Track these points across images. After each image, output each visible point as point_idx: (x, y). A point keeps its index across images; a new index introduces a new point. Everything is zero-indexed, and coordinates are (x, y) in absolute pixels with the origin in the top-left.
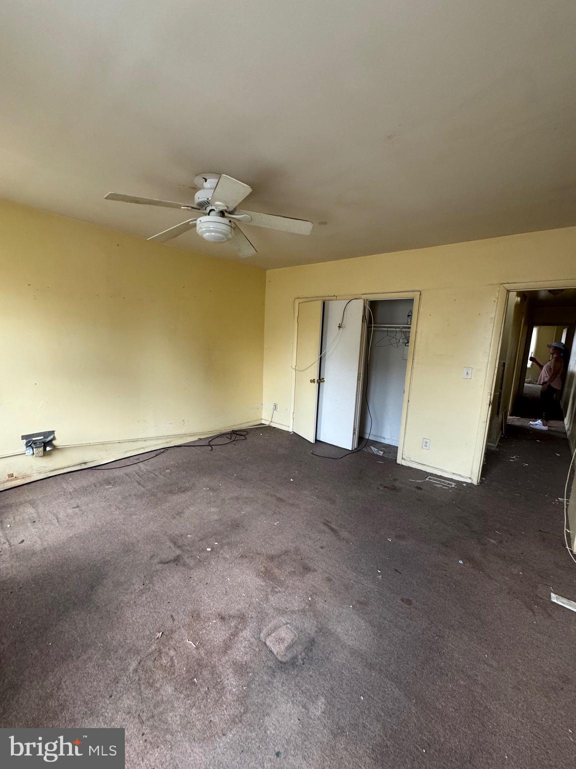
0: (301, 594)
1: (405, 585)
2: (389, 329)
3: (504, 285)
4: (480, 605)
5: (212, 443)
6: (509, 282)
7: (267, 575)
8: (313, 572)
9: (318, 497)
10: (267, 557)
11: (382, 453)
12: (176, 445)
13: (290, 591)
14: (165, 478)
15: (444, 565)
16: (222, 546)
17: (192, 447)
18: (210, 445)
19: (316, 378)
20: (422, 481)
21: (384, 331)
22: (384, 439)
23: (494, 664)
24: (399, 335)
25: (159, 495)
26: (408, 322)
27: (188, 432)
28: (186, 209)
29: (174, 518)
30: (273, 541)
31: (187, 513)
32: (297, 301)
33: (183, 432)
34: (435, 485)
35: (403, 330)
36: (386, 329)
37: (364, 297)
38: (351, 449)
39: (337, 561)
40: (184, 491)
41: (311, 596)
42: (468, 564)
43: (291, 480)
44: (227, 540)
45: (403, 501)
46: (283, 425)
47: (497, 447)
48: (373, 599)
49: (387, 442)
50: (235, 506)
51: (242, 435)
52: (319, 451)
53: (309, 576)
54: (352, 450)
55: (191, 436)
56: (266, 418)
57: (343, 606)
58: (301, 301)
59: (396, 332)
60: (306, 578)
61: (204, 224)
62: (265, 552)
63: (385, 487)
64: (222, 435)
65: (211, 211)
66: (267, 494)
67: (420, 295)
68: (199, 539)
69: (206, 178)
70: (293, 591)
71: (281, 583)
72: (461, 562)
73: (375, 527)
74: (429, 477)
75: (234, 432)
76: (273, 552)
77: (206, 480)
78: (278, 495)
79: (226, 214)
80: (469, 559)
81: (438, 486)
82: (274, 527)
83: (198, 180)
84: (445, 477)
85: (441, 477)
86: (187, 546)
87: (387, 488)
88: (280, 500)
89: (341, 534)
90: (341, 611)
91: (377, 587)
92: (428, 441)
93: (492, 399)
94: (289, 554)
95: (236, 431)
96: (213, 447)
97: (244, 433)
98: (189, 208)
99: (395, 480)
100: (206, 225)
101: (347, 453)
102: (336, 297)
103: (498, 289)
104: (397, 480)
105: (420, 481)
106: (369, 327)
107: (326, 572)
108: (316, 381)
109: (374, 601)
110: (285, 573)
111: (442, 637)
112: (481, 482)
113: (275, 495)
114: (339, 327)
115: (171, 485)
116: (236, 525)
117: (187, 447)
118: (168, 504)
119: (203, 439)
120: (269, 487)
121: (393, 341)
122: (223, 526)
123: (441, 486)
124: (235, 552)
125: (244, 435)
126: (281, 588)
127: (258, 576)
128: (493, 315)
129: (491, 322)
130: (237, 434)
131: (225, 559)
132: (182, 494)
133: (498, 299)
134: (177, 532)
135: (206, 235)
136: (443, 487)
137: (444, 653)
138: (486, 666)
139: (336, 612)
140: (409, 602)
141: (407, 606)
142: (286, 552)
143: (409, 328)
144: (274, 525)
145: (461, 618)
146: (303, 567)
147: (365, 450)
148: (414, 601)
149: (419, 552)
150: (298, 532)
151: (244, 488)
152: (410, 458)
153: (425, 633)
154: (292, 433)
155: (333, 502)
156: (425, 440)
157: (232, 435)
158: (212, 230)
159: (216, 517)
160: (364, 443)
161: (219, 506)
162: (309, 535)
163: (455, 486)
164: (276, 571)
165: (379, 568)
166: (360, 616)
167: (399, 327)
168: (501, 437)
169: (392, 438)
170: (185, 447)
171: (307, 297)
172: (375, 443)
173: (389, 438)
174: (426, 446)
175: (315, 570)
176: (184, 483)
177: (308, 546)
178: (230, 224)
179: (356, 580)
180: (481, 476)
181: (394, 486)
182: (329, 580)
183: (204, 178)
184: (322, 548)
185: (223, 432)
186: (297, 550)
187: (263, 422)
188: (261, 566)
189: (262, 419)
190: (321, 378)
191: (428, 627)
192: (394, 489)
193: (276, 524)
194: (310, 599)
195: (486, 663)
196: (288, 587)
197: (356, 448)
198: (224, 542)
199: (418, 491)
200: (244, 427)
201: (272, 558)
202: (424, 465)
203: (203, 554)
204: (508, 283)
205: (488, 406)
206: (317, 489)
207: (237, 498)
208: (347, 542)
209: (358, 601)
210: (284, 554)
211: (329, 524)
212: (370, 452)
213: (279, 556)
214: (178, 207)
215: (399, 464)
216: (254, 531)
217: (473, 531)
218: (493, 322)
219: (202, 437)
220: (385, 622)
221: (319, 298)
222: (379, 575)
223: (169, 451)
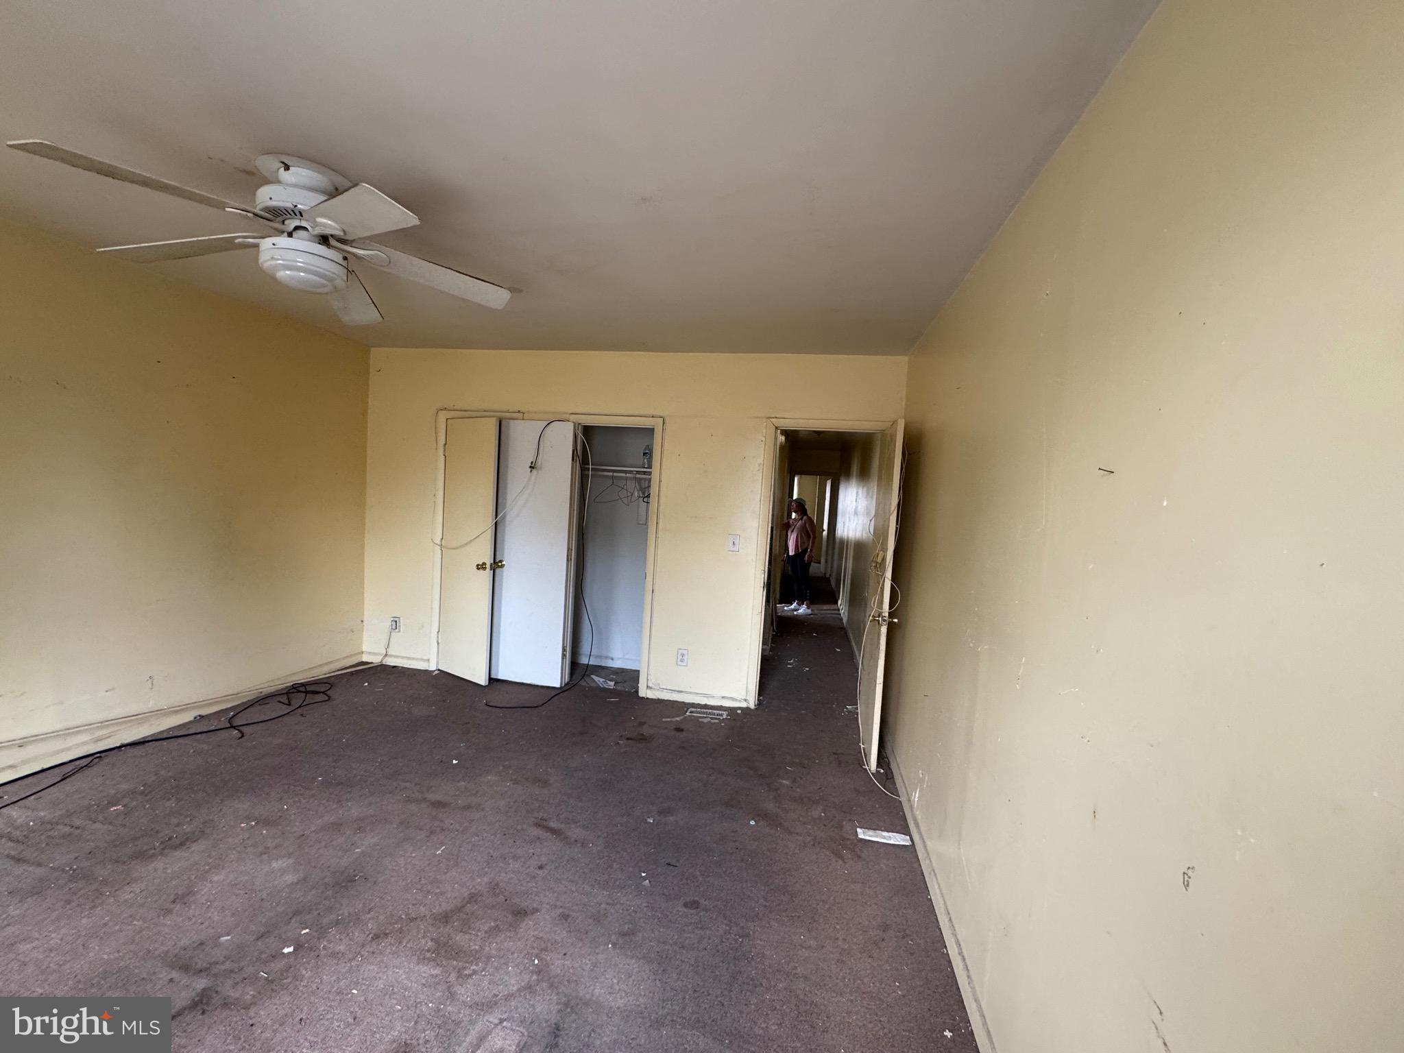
0: (518, 960)
1: (685, 881)
2: (615, 474)
3: (772, 420)
4: (785, 873)
5: (237, 722)
6: (777, 416)
7: (443, 951)
8: (532, 914)
9: (516, 782)
10: (435, 919)
11: (612, 683)
12: (126, 742)
13: (496, 964)
14: (111, 828)
15: (733, 834)
16: (322, 932)
17: (181, 740)
18: (234, 727)
19: (489, 561)
20: (682, 717)
21: (607, 476)
22: (612, 659)
23: (813, 943)
24: (631, 485)
25: (102, 872)
26: (644, 463)
27: (163, 704)
28: (240, 214)
29: (169, 911)
30: (441, 885)
31: (205, 891)
32: (442, 416)
33: (151, 705)
34: (700, 720)
35: (638, 476)
36: (611, 474)
37: (573, 418)
38: (558, 685)
39: (572, 882)
40: (182, 844)
41: (537, 956)
42: (762, 823)
43: (454, 762)
44: (333, 917)
45: (659, 754)
46: (413, 659)
47: (771, 650)
48: (642, 920)
49: (617, 664)
50: (334, 843)
51: (318, 693)
52: (498, 698)
53: (529, 923)
54: (561, 687)
55: (176, 712)
56: (372, 650)
57: (597, 951)
58: (453, 414)
59: (627, 478)
60: (522, 930)
61: (283, 252)
62: (427, 912)
63: (628, 739)
64: (263, 700)
65: (297, 228)
66: (409, 800)
67: (664, 423)
68: (254, 937)
69: (289, 163)
70: (502, 961)
71: (474, 957)
72: (752, 823)
73: (624, 807)
74: (689, 711)
75: (296, 689)
76: (446, 907)
77: (243, 805)
78: (433, 797)
79: (333, 242)
80: (762, 815)
81: (705, 720)
82: (437, 859)
83: (268, 164)
84: (712, 706)
85: (706, 706)
86: (223, 963)
87: (631, 739)
88: (438, 804)
89: (569, 834)
90: (594, 961)
91: (645, 901)
92: (685, 652)
93: (766, 579)
94: (480, 899)
95: (303, 685)
96: (244, 729)
97: (322, 688)
98: (249, 214)
99: (643, 724)
100: (291, 255)
101: (554, 693)
102: (522, 415)
103: (765, 424)
104: (645, 723)
105: (678, 719)
106: (584, 469)
107: (556, 906)
108: (488, 566)
109: (644, 923)
110: (477, 935)
111: (748, 935)
112: (760, 703)
113: (425, 799)
114: (530, 467)
115: (135, 839)
116: (346, 881)
117: (165, 743)
118: (137, 888)
119: (207, 715)
120: (408, 785)
121: (623, 493)
122: (314, 892)
123: (709, 719)
124: (357, 934)
125: (323, 693)
126: (477, 965)
127: (422, 960)
128: (760, 460)
129: (759, 470)
130: (306, 692)
131: (334, 955)
132: (177, 853)
133: (765, 437)
134: (185, 942)
135: (284, 275)
136: (713, 721)
137: (752, 956)
138: (804, 950)
139: (587, 964)
140: (694, 905)
141: (692, 911)
142: (473, 898)
143: (650, 473)
144: (435, 855)
145: (766, 900)
146: (513, 912)
147: (583, 683)
148: (702, 901)
149: (696, 826)
150: (489, 853)
151: (347, 800)
152: (659, 685)
153: (724, 940)
154: (437, 672)
155: (545, 783)
156: (680, 652)
157: (290, 695)
158: (301, 267)
159: (289, 878)
160: (579, 672)
161: (292, 853)
162: (511, 853)
163: (727, 716)
164: (459, 938)
165: (643, 869)
166: (627, 956)
167: (631, 472)
168: (773, 635)
169: (627, 657)
170: (157, 743)
171: (463, 409)
172: (598, 669)
173: (620, 656)
174: (682, 661)
175: (537, 910)
176: (178, 825)
177: (514, 872)
178: (344, 263)
179: (611, 901)
180: (759, 695)
181: (642, 734)
182: (565, 917)
183: (283, 163)
184: (540, 868)
185: (266, 691)
186: (494, 888)
187: (365, 658)
188: (423, 941)
189: (362, 652)
190: (497, 561)
191: (726, 930)
192: (642, 738)
193: (440, 852)
194: (536, 962)
195: (803, 947)
196: (489, 958)
197: (568, 683)
198: (325, 921)
199: (679, 734)
200: (320, 673)
201: (445, 918)
202: (681, 692)
203: (273, 965)
204: (776, 418)
205: (762, 589)
206: (510, 767)
207: (337, 827)
208: (584, 845)
209: (620, 934)
210: (468, 902)
211: (545, 823)
212: (593, 685)
213: (459, 909)
214: (221, 206)
215: (643, 698)
216: (393, 879)
217: (761, 775)
218: (761, 471)
219: (204, 712)
220: (667, 947)
221: (492, 414)
222: (645, 880)
223: (106, 761)
